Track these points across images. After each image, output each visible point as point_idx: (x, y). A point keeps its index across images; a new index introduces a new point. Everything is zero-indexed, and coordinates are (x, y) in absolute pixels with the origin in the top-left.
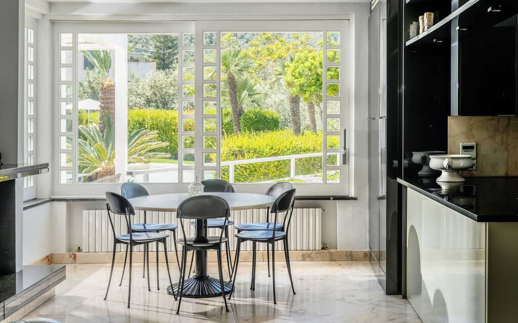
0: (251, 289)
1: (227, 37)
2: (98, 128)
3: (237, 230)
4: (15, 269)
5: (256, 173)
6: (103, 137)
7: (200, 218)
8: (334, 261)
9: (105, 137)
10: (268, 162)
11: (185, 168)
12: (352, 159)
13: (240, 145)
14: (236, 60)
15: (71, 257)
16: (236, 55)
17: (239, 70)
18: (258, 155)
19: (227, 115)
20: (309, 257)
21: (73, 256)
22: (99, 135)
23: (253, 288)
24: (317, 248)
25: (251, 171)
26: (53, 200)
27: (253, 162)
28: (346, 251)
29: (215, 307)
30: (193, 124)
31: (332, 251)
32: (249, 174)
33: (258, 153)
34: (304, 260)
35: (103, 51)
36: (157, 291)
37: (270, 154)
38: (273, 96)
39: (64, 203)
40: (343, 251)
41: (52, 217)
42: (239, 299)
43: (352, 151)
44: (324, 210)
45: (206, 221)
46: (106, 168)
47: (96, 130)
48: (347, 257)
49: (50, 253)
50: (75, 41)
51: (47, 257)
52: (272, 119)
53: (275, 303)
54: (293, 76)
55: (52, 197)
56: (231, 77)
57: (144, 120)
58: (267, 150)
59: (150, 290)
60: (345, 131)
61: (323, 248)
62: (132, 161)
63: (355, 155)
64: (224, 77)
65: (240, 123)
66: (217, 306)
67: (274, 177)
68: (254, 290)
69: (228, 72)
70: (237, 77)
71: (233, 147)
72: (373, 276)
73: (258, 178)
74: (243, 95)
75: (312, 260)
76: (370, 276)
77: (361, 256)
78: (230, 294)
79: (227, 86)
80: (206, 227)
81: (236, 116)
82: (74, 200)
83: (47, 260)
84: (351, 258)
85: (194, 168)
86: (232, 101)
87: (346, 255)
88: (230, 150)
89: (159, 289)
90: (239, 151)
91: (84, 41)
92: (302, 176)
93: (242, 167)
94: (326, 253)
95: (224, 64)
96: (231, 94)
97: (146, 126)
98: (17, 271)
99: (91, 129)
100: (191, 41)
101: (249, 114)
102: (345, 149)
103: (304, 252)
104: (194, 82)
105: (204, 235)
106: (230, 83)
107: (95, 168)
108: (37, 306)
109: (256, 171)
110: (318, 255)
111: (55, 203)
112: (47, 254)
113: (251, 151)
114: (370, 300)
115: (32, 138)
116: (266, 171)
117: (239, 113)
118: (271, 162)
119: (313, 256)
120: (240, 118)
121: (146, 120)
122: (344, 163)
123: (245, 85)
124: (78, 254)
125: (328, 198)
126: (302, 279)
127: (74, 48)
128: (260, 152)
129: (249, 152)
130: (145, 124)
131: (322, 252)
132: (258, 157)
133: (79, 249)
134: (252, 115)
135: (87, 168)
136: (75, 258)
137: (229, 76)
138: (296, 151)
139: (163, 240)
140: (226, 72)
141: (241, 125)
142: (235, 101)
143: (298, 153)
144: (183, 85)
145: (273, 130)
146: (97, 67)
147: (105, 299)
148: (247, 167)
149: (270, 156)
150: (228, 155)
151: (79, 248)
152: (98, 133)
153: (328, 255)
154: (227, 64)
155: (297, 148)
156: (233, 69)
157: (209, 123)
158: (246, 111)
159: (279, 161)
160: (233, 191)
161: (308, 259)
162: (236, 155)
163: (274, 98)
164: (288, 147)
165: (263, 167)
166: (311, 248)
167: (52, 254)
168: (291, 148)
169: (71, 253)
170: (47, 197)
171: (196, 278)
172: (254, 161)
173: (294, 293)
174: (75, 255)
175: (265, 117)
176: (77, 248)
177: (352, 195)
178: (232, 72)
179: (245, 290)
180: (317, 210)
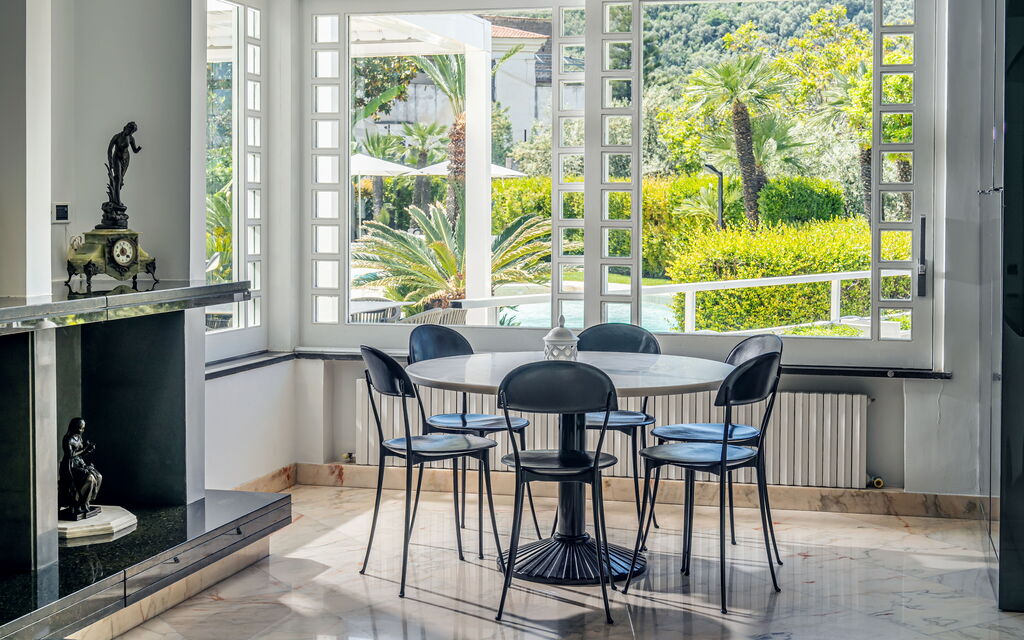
0: (682, 570)
1: (744, 32)
2: (445, 212)
3: (657, 439)
4: (185, 497)
5: (762, 308)
6: (454, 230)
7: (569, 410)
8: (897, 515)
9: (456, 228)
10: (789, 286)
11: (565, 297)
12: (941, 286)
13: (728, 249)
14: (752, 74)
15: (334, 472)
16: (751, 66)
17: (757, 97)
18: (766, 272)
19: (731, 188)
20: (838, 502)
21: (337, 473)
22: (446, 225)
23: (686, 570)
24: (856, 484)
25: (751, 305)
26: (298, 356)
27: (756, 286)
28: (925, 496)
29: (586, 610)
30: (665, 205)
31: (891, 491)
32: (748, 312)
33: (768, 268)
34: (824, 508)
35: (456, 56)
36: (479, 562)
37: (794, 269)
38: (836, 149)
39: (320, 364)
40: (916, 494)
41: (297, 390)
42: (648, 594)
43: (941, 267)
44: (873, 400)
45: (582, 418)
46: (457, 291)
47: (442, 215)
48: (927, 508)
49: (293, 462)
50: (344, 30)
51: (285, 470)
52: (827, 196)
53: (724, 611)
54: (865, 105)
55: (297, 349)
56: (740, 110)
57: (572, 198)
58: (787, 261)
59: (462, 558)
60: (923, 220)
61: (870, 485)
62: (504, 278)
63: (948, 276)
64: (725, 111)
65: (758, 205)
66: (589, 607)
67: (803, 319)
68: (687, 574)
69: (734, 100)
70: (751, 111)
71: (715, 253)
72: (980, 560)
73: (768, 321)
74: (766, 147)
75: (844, 509)
76: (972, 559)
77: (962, 508)
78: (625, 583)
79: (733, 128)
80: (582, 428)
81: (750, 190)
82: (339, 357)
83: (284, 477)
84: (936, 510)
85: (583, 297)
86: (741, 159)
87: (924, 504)
88: (708, 260)
89: (481, 557)
90: (726, 261)
91: (406, 38)
92: (856, 318)
93: (731, 295)
94: (876, 495)
95: (726, 84)
96: (739, 145)
97: (575, 208)
98: (190, 500)
99: (431, 213)
100: (685, 43)
101: (777, 186)
102: (923, 261)
103: (825, 491)
104: (583, 113)
105: (576, 447)
106: (737, 123)
107: (433, 290)
108: (220, 578)
109: (762, 304)
110: (857, 499)
111: (303, 362)
112: (285, 464)
113: (753, 263)
114: (956, 621)
115: (258, 228)
116: (785, 305)
117: (756, 182)
118: (795, 286)
119: (846, 500)
120: (759, 193)
121: (576, 198)
122: (922, 292)
123: (770, 127)
124: (347, 468)
125: (881, 373)
126: (806, 556)
127: (342, 44)
128: (770, 264)
129: (748, 265)
130: (574, 206)
131: (868, 494)
132: (768, 276)
133: (351, 459)
134: (782, 188)
135: (415, 289)
136: (340, 475)
137: (736, 107)
138: (853, 264)
139: (482, 454)
140: (730, 102)
141: (760, 209)
142: (747, 159)
143: (858, 269)
144: (563, 120)
145: (826, 219)
146: (444, 91)
147: (362, 572)
148: (743, 296)
149: (794, 273)
150: (703, 270)
151: (350, 455)
152: (444, 220)
153: (880, 500)
154: (733, 83)
155: (856, 258)
156: (744, 95)
157: (695, 204)
158: (772, 179)
159: (815, 285)
160: (657, 351)
161: (835, 507)
162: (720, 269)
163: (838, 153)
164: (835, 256)
165: (778, 297)
166: (841, 483)
167: (296, 465)
168: (842, 257)
169: (333, 465)
170: (287, 350)
171: (559, 540)
172: (758, 282)
173: (778, 590)
174: (341, 469)
175: (812, 192)
176: (345, 455)
177: (941, 366)
178: (743, 100)
179: (665, 574)
180: (857, 398)
